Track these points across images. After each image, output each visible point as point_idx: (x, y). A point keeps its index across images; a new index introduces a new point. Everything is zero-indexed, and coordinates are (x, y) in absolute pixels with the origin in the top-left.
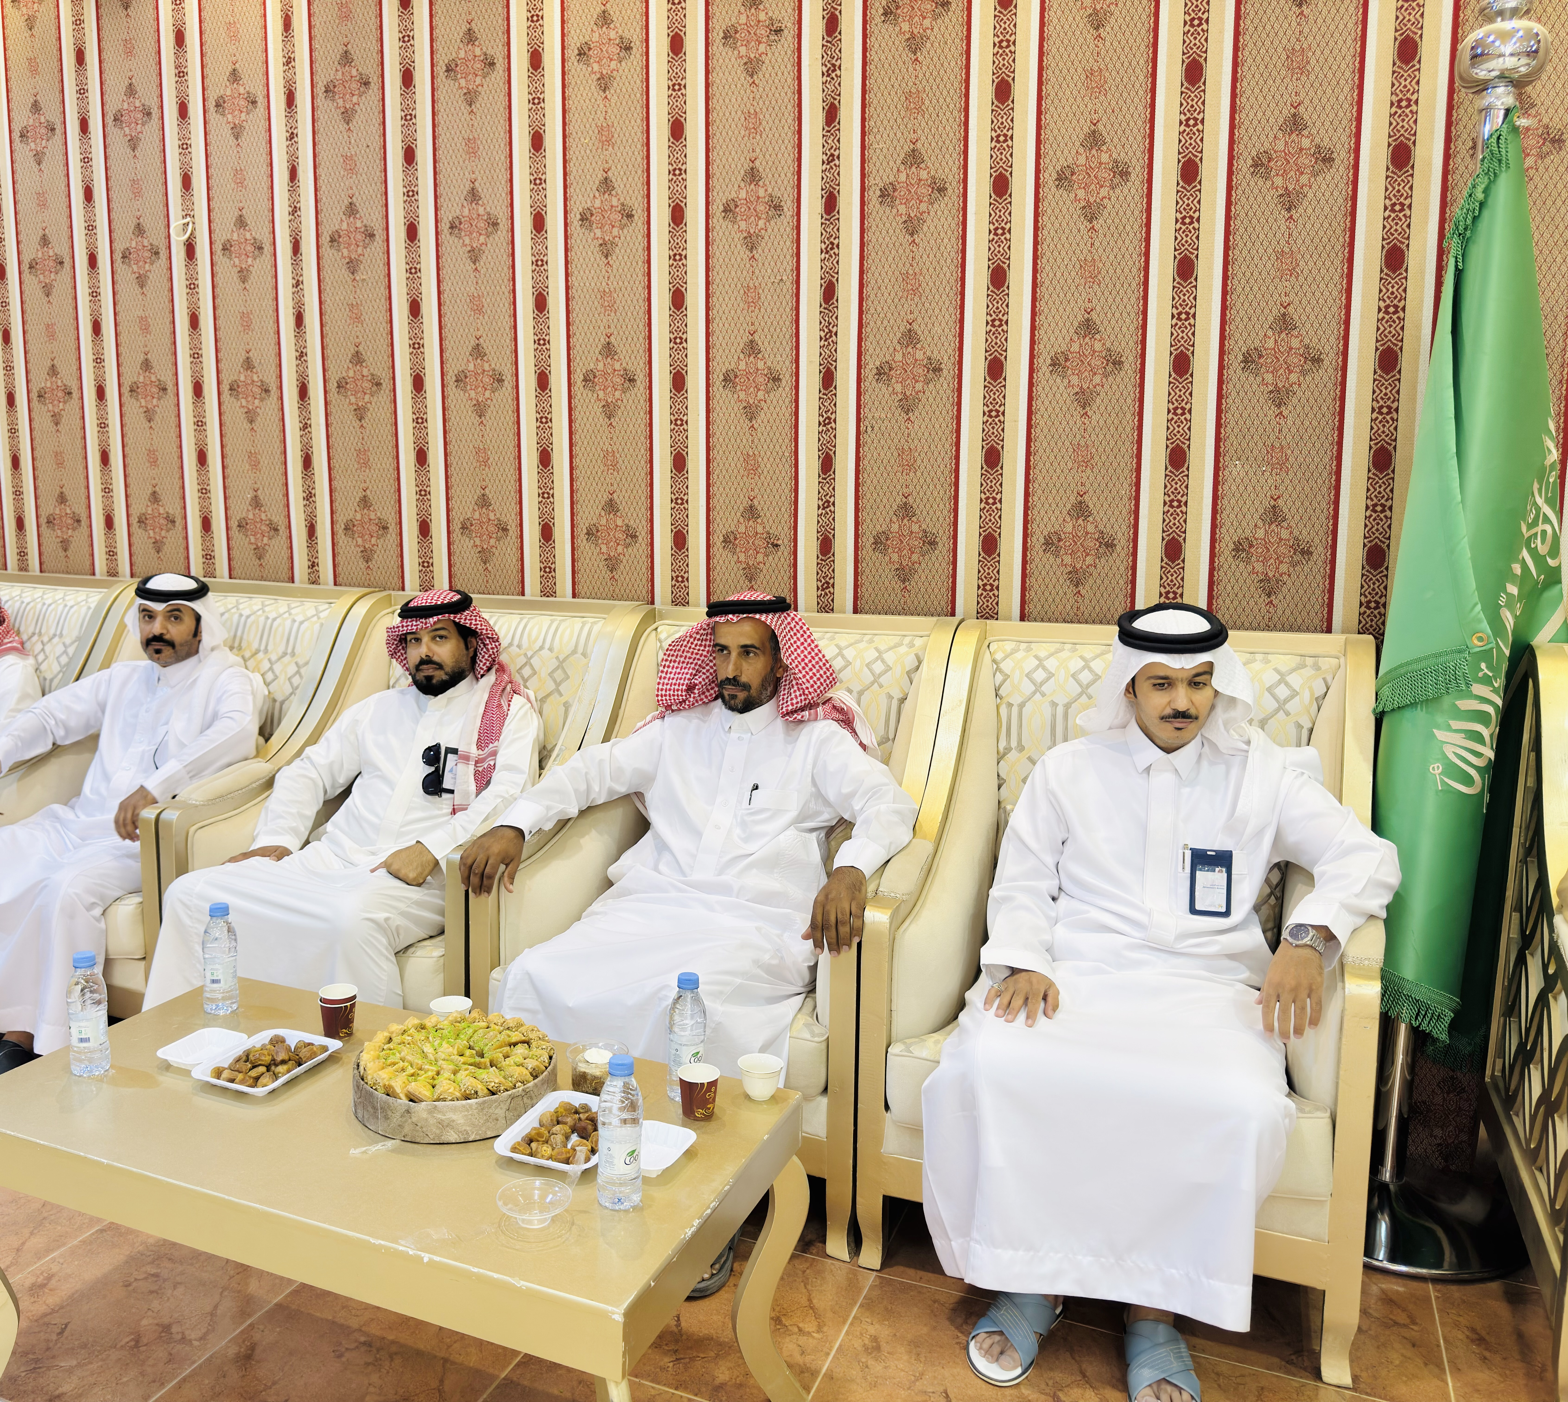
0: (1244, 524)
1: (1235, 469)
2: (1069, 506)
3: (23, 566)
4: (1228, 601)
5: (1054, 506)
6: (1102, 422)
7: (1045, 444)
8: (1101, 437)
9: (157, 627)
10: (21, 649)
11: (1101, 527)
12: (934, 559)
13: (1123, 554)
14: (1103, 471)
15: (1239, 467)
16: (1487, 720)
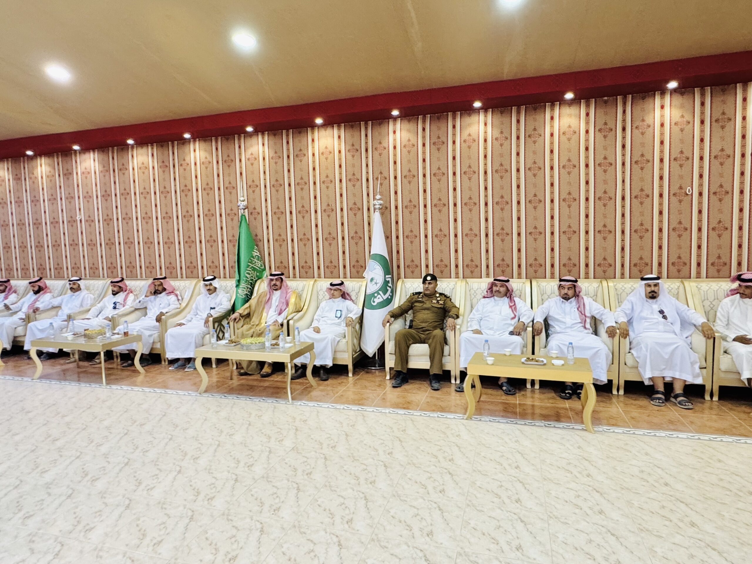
1: (230, 256)
3: (51, 277)
9: (71, 286)
10: (50, 292)
16: (245, 288)
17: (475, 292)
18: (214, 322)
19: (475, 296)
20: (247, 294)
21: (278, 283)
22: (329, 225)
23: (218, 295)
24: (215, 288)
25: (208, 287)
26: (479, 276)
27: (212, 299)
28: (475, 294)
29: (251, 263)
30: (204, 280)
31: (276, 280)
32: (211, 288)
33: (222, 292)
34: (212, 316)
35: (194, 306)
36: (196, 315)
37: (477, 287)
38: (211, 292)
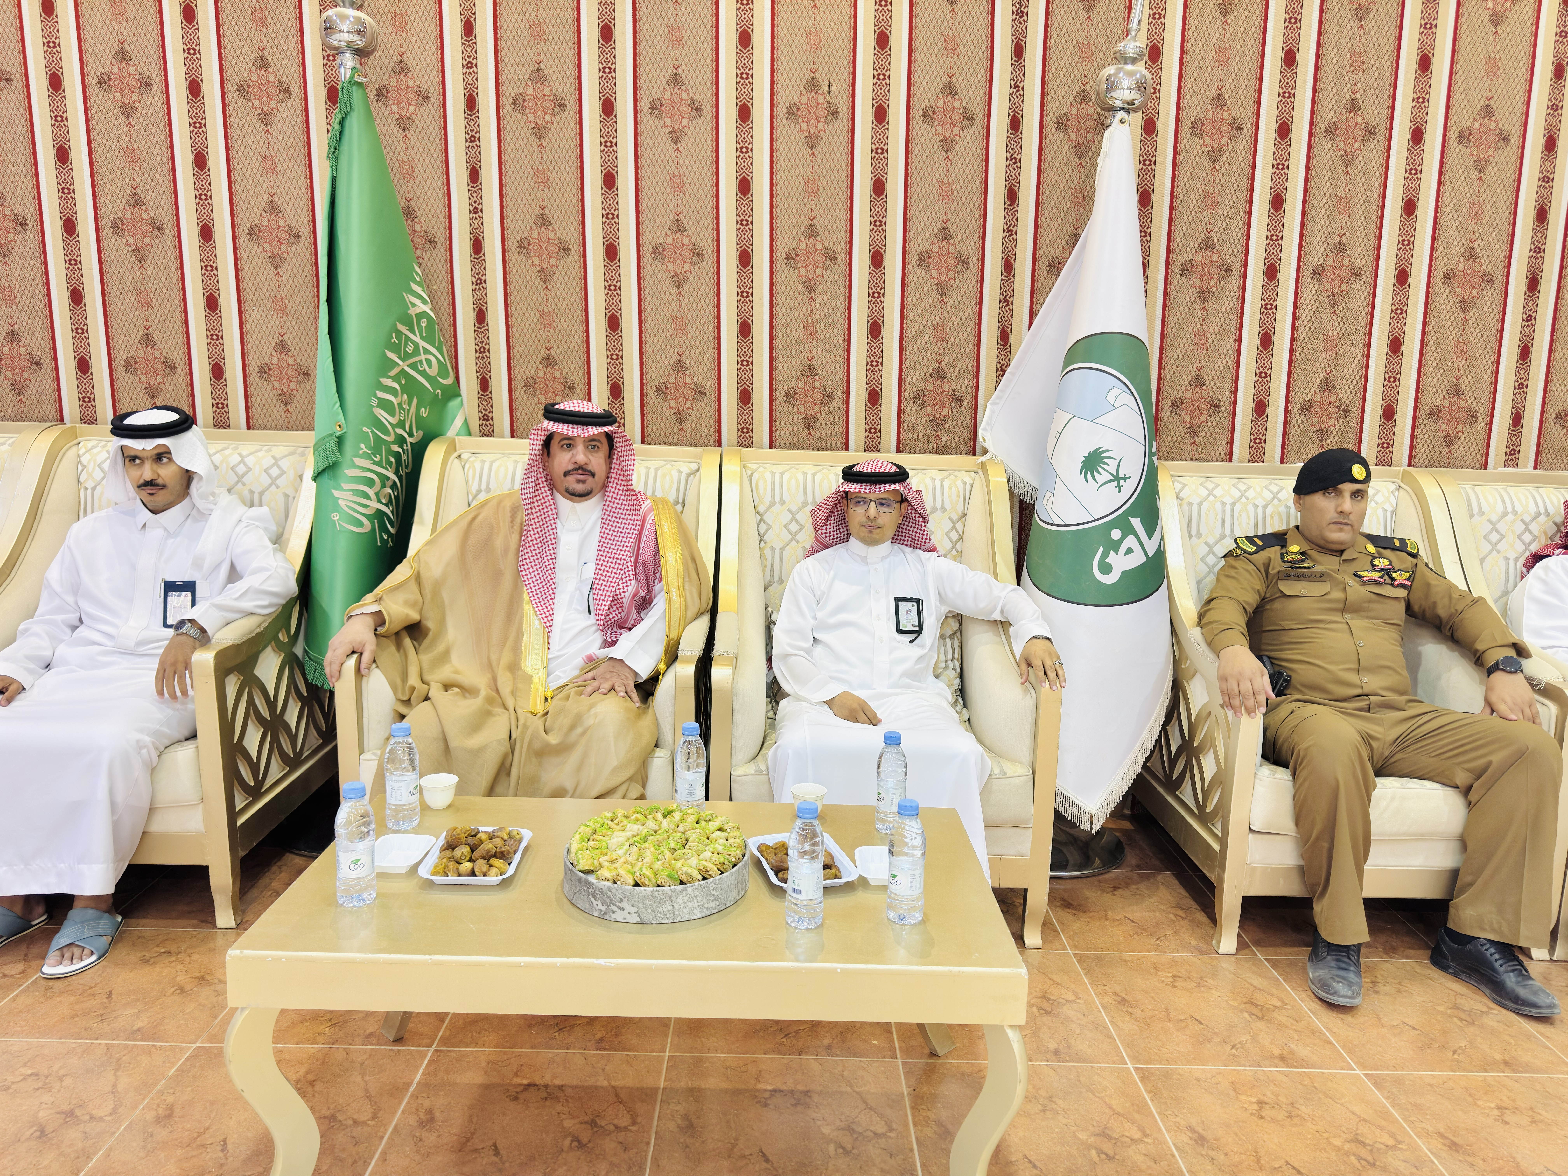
0: (263, 353)
1: (254, 314)
2: (139, 337)
4: (259, 410)
5: (128, 337)
6: (155, 273)
7: (115, 288)
8: (156, 285)
11: (164, 354)
12: (41, 376)
13: (183, 375)
14: (161, 311)
15: (256, 311)
16: (370, 483)
17: (1494, 529)
18: (222, 671)
19: (1494, 546)
20: (380, 514)
21: (597, 461)
22: (812, 189)
23: (203, 516)
24: (188, 477)
25: (147, 472)
26: (1479, 458)
27: (169, 535)
28: (1494, 537)
29: (396, 349)
30: (120, 429)
31: (591, 443)
32: (165, 473)
33: (225, 499)
34: (203, 637)
35: (54, 574)
36: (74, 628)
37: (1500, 509)
38: (161, 497)
